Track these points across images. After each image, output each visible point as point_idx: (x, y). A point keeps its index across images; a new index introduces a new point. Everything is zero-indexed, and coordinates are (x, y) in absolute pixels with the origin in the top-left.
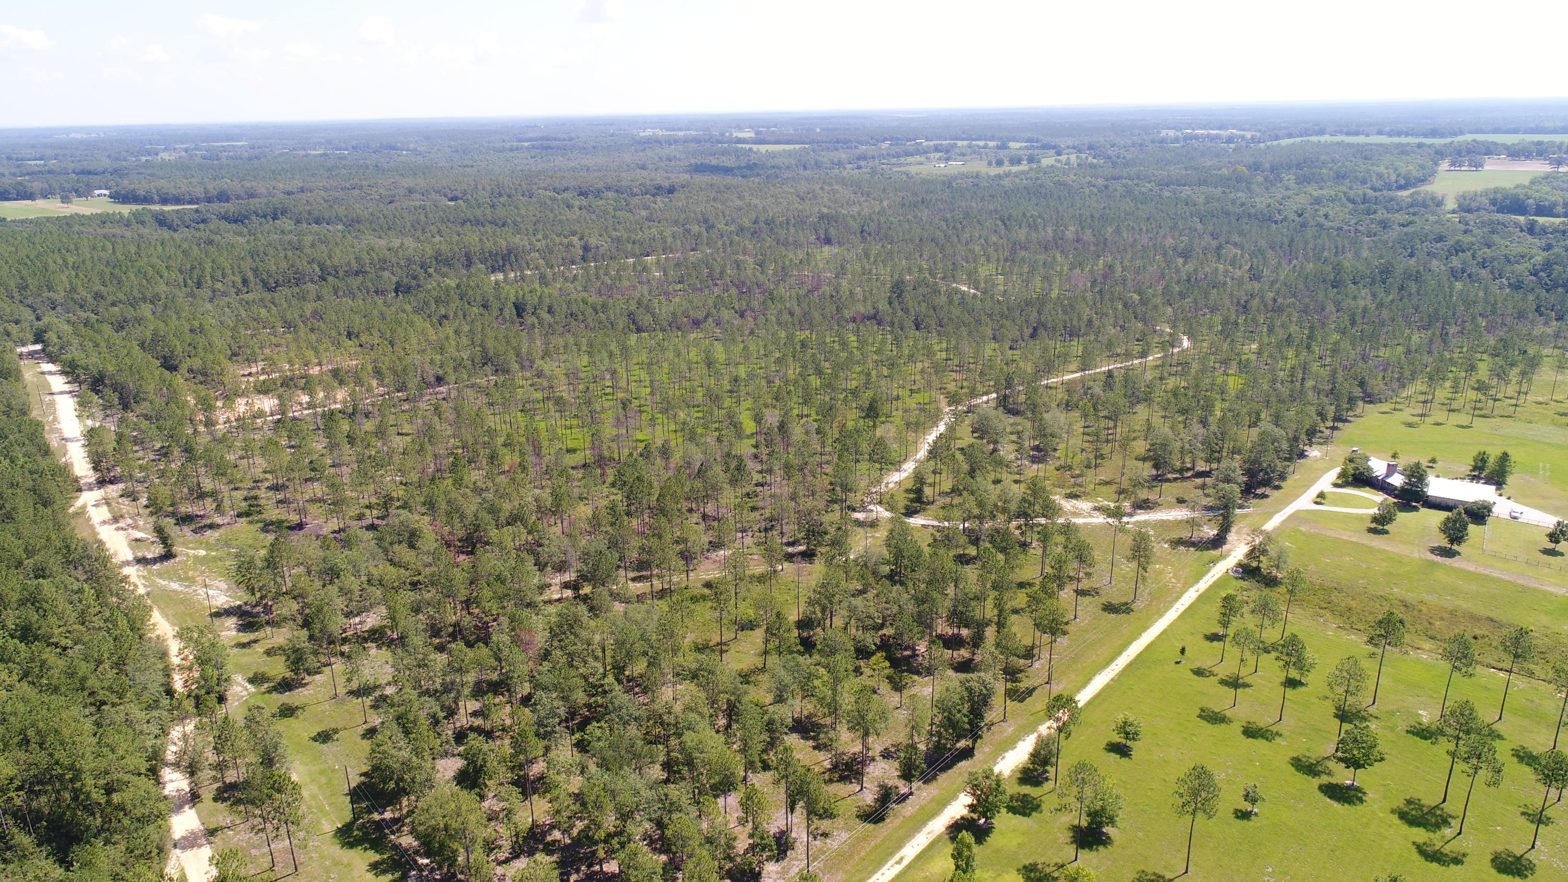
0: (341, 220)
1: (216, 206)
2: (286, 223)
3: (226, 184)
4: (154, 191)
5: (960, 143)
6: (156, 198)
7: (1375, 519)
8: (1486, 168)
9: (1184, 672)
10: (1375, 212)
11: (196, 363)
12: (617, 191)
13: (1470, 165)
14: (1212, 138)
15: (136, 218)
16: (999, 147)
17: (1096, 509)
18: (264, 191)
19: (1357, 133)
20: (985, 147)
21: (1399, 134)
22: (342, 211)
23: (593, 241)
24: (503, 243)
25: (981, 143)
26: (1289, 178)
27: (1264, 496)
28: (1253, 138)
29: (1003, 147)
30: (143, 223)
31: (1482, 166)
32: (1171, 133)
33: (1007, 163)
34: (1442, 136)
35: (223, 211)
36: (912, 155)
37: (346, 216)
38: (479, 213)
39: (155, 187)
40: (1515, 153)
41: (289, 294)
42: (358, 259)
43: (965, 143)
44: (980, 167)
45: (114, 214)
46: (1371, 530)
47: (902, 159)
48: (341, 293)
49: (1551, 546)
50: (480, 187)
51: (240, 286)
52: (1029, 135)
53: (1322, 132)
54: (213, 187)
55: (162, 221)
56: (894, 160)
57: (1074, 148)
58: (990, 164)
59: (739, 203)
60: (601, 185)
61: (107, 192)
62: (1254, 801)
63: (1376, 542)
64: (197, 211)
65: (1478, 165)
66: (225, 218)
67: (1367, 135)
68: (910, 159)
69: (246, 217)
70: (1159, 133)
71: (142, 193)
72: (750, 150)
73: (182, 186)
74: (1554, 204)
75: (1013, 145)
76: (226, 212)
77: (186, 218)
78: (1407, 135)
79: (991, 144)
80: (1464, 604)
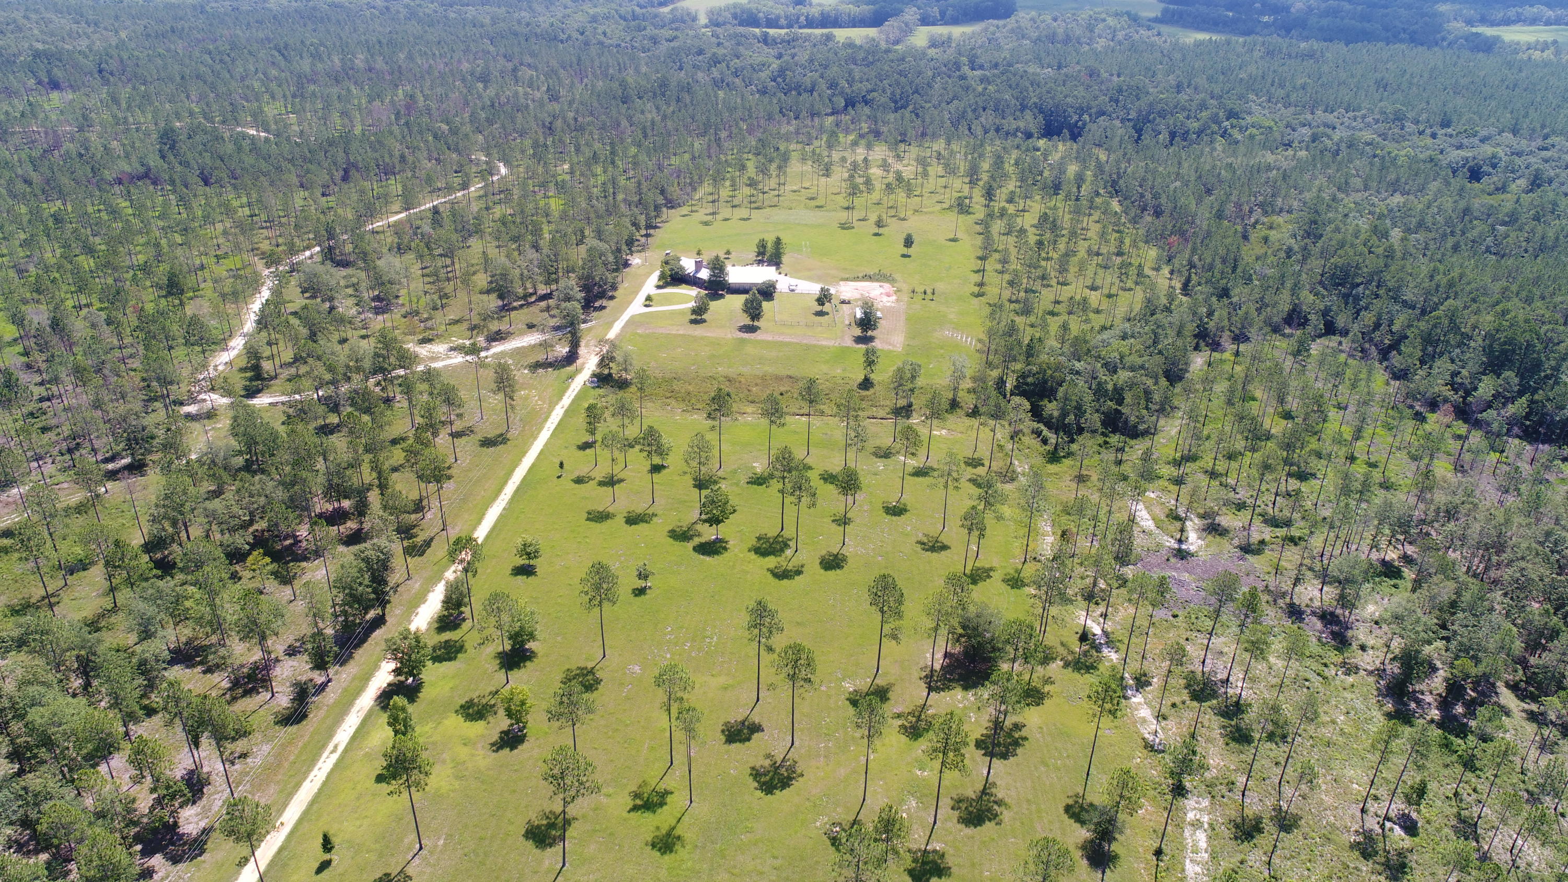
7: (694, 312)
10: (645, 28)
17: (452, 349)
27: (602, 308)
46: (694, 322)
49: (819, 308)
62: (646, 577)
63: (698, 330)
74: (778, 18)
80: (769, 369)
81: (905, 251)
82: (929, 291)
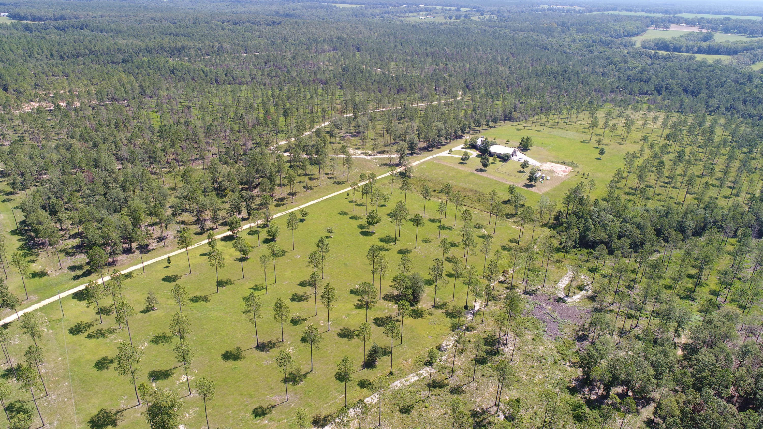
0: (112, 31)
1: (54, 22)
2: (86, 32)
3: (67, 12)
4: (28, 14)
5: (438, 8)
6: (30, 17)
7: (462, 159)
8: (671, 29)
9: (347, 201)
10: (593, 46)
11: (16, 87)
12: (253, 23)
13: (664, 28)
14: (559, 10)
15: (13, 26)
16: (456, 10)
17: (363, 153)
18: (82, 16)
19: (631, 11)
20: (450, 10)
21: (650, 12)
22: (113, 26)
23: (224, 45)
24: (180, 44)
25: (448, 8)
26: (573, 30)
27: (431, 151)
28: (579, 10)
29: (458, 10)
30: (17, 29)
31: (669, 28)
32: (545, 7)
33: (454, 18)
34: (670, 13)
35: (57, 24)
36: (412, 12)
37: (115, 29)
38: (178, 30)
39: (29, 12)
40: (689, 23)
41: (70, 62)
42: (108, 48)
43: (441, 7)
44: (440, 19)
45: (3, 24)
46: (461, 163)
47: (407, 15)
48: (94, 62)
49: (522, 170)
50: (187, 19)
51: (49, 57)
52: (475, 5)
53: (615, 9)
54: (58, 13)
55: (27, 28)
56: (403, 15)
57: (490, 12)
58: (445, 18)
59: (305, 30)
60: (245, 20)
61: (6, 14)
62: (331, 233)
63: (461, 167)
64: (44, 24)
65: (667, 28)
66: (58, 28)
67: (636, 12)
68: (411, 14)
69: (68, 28)
70: (539, 6)
71: (22, 15)
72: (335, 6)
73: (43, 13)
74: (681, 47)
75: (463, 9)
76: (59, 25)
77: (39, 27)
78: (654, 12)
79: (453, 8)
80: (471, 186)
81: (599, 156)
82: (586, 174)
